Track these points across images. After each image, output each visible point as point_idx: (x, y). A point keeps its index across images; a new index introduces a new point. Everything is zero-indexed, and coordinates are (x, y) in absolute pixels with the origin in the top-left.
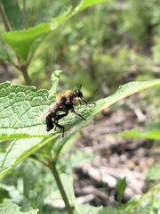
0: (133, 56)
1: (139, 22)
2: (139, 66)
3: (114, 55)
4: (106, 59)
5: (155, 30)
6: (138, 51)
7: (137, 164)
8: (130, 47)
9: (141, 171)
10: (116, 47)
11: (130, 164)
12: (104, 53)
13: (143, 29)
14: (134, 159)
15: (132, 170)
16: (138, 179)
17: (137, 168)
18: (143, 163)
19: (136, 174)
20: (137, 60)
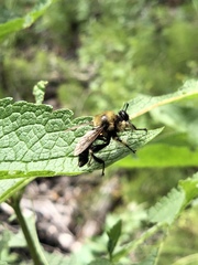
0: (54, 60)
1: (61, 17)
2: (61, 72)
3: (30, 59)
4: (20, 63)
5: (82, 28)
6: (59, 54)
7: (61, 194)
8: (50, 49)
9: (66, 203)
10: (32, 50)
11: (53, 194)
12: (17, 56)
13: (66, 27)
14: (58, 188)
15: (55, 202)
16: (63, 214)
17: (61, 199)
18: (68, 193)
19: (61, 208)
20: (58, 64)
